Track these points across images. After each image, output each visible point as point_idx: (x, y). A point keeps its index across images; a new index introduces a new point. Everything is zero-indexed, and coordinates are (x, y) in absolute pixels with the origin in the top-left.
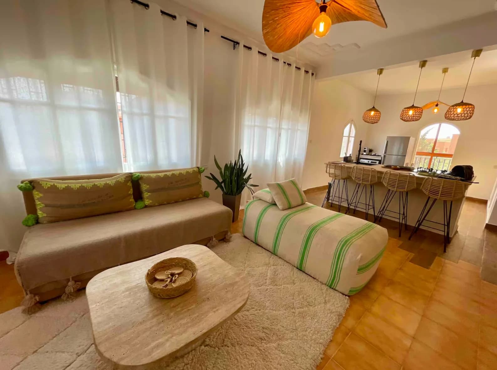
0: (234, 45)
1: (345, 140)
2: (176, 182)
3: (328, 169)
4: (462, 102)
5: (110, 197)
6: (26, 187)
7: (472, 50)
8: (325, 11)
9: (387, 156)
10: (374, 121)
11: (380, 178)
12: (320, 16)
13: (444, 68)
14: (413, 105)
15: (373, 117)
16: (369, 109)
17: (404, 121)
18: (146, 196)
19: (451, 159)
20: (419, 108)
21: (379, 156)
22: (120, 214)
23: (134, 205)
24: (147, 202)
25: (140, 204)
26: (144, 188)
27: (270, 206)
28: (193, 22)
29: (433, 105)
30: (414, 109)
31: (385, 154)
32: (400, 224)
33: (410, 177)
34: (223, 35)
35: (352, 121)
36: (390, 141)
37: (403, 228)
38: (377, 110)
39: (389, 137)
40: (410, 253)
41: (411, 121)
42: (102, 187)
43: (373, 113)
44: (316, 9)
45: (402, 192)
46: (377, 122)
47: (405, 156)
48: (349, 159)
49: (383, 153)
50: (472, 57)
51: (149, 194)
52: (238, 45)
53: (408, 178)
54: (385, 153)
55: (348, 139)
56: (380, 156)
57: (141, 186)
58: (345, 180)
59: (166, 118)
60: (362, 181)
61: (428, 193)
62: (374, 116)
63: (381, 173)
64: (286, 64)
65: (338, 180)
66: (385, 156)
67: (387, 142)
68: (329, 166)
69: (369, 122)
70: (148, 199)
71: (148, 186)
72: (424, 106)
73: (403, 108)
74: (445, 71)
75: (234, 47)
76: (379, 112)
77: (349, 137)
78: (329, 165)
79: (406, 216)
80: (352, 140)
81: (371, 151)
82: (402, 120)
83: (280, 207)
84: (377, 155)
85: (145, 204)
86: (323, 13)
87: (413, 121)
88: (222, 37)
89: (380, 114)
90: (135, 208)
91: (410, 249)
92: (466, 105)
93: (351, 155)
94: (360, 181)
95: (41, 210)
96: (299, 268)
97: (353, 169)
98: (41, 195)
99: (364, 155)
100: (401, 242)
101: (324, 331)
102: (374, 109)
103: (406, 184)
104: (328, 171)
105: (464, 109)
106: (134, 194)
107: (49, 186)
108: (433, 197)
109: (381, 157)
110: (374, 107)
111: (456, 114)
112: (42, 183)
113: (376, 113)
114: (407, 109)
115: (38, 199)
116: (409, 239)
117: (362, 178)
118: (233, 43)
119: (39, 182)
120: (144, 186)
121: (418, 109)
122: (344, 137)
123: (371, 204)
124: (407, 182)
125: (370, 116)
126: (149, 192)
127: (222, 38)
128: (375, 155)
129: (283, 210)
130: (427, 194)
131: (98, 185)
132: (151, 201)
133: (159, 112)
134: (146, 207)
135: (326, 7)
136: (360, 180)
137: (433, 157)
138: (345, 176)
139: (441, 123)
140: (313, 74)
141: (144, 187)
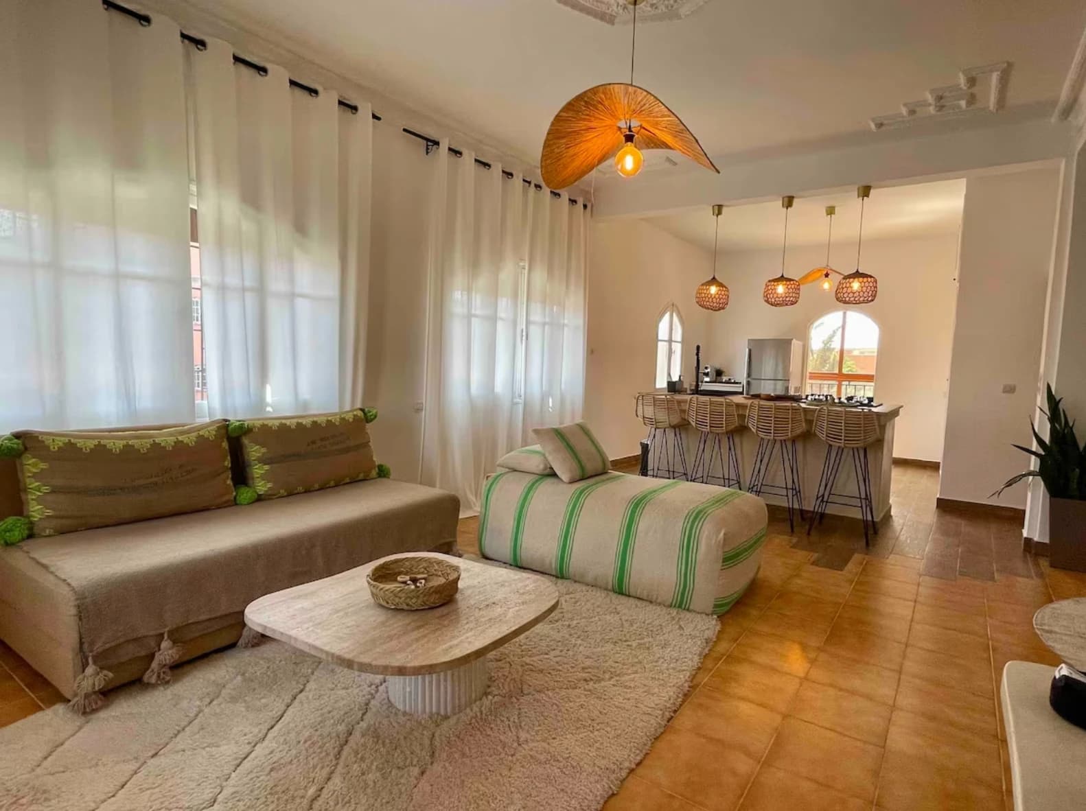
0: (427, 145)
1: (662, 348)
2: (322, 440)
3: (640, 407)
4: (857, 271)
5: (189, 472)
6: (12, 445)
7: (857, 187)
8: (632, 141)
9: (753, 382)
10: (719, 306)
11: (742, 417)
12: (625, 149)
13: (829, 205)
14: (782, 276)
15: (715, 297)
16: (705, 281)
17: (772, 305)
18: (258, 473)
19: (873, 384)
20: (793, 280)
21: (737, 383)
22: (206, 514)
23: (234, 494)
24: (262, 487)
25: (245, 494)
26: (253, 453)
27: (541, 479)
28: (349, 100)
29: (820, 274)
30: (785, 282)
31: (749, 379)
32: (791, 511)
33: (793, 409)
34: (406, 128)
35: (673, 307)
36: (756, 350)
37: (797, 519)
38: (721, 284)
39: (752, 342)
40: (812, 554)
41: (784, 306)
42: (171, 448)
43: (713, 290)
44: (616, 135)
45: (785, 440)
46: (723, 308)
47: (789, 380)
48: (677, 387)
49: (745, 375)
50: (858, 197)
51: (266, 467)
52: (435, 146)
53: (790, 411)
54: (749, 375)
55: (668, 347)
56: (740, 383)
57: (249, 450)
58: (677, 430)
59: (292, 296)
60: (711, 427)
61: (824, 436)
62: (717, 296)
63: (743, 406)
64: (533, 185)
65: (663, 430)
66: (749, 383)
67: (750, 351)
68: (640, 402)
69: (708, 308)
70: (264, 480)
71: (264, 450)
72: (805, 278)
73: (767, 281)
74: (831, 211)
75: (427, 149)
76: (726, 288)
77: (670, 341)
78: (641, 397)
79: (800, 491)
80: (677, 348)
81: (719, 373)
82: (766, 304)
83: (565, 476)
84: (733, 381)
85: (256, 492)
86: (629, 143)
87: (787, 305)
88: (405, 130)
89: (728, 291)
90: (234, 503)
91: (811, 547)
92: (864, 277)
93: (682, 378)
94: (707, 426)
95: (39, 500)
96: (618, 591)
97: (690, 402)
98: (43, 466)
99: (706, 382)
100: (795, 540)
101: (686, 658)
102: (714, 281)
103: (788, 424)
104: (640, 413)
105: (861, 283)
106: (232, 468)
107: (61, 444)
108: (836, 444)
109: (741, 385)
110: (714, 278)
111: (851, 292)
112: (43, 439)
113: (720, 290)
114: (773, 283)
115: (35, 476)
116: (809, 534)
117: (710, 423)
118: (425, 142)
119: (38, 437)
120: (255, 448)
121: (792, 282)
122: (660, 343)
123: (733, 476)
124: (790, 420)
125: (709, 296)
126: (265, 464)
127: (405, 133)
128: (728, 382)
129: (570, 483)
130: (824, 439)
131: (162, 444)
132: (269, 485)
133: (277, 284)
134: (260, 499)
135: (633, 136)
136: (705, 424)
137: (844, 383)
138: (676, 420)
139: (847, 310)
140: (585, 206)
141: (254, 451)
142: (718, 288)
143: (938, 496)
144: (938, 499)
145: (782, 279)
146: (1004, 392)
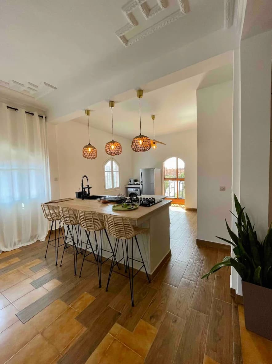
142: (92, 149)
143: (197, 238)
144: (197, 239)
145: (113, 142)
146: (220, 190)
